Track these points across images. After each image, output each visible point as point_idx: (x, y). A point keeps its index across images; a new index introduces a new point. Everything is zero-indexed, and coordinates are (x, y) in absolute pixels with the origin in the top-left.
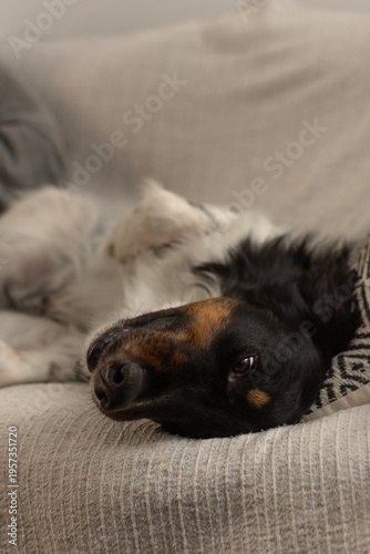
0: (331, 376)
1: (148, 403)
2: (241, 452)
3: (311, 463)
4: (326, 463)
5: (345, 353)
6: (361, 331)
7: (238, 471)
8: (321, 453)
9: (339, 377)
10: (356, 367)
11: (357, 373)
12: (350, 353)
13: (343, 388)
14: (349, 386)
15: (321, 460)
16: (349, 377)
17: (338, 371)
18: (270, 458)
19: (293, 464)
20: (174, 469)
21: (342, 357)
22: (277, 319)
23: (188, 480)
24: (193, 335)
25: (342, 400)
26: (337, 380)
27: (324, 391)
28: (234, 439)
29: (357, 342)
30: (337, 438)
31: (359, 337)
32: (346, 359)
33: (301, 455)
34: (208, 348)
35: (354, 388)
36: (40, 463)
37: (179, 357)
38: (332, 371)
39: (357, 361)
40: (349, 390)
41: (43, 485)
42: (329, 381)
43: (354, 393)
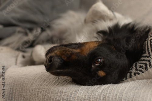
0: (132, 69)
1: (62, 71)
2: (93, 91)
3: (114, 97)
4: (119, 98)
5: (138, 62)
6: (144, 55)
7: (90, 97)
8: (118, 94)
9: (134, 70)
10: (140, 67)
11: (141, 69)
12: (140, 62)
13: (135, 74)
14: (137, 73)
15: (118, 97)
16: (138, 70)
17: (135, 68)
18: (101, 94)
19: (108, 97)
20: (70, 95)
21: (137, 63)
22: (114, 49)
23: (74, 98)
24: (82, 51)
25: (134, 77)
26: (133, 71)
27: (129, 74)
28: (92, 87)
29: (142, 58)
30: (125, 90)
31: (143, 57)
32: (138, 64)
33: (111, 94)
34: (87, 56)
35: (139, 74)
36: (35, 89)
37: (74, 57)
38: (133, 68)
39: (141, 65)
40: (137, 74)
41: (35, 95)
42: (131, 71)
43: (138, 75)
